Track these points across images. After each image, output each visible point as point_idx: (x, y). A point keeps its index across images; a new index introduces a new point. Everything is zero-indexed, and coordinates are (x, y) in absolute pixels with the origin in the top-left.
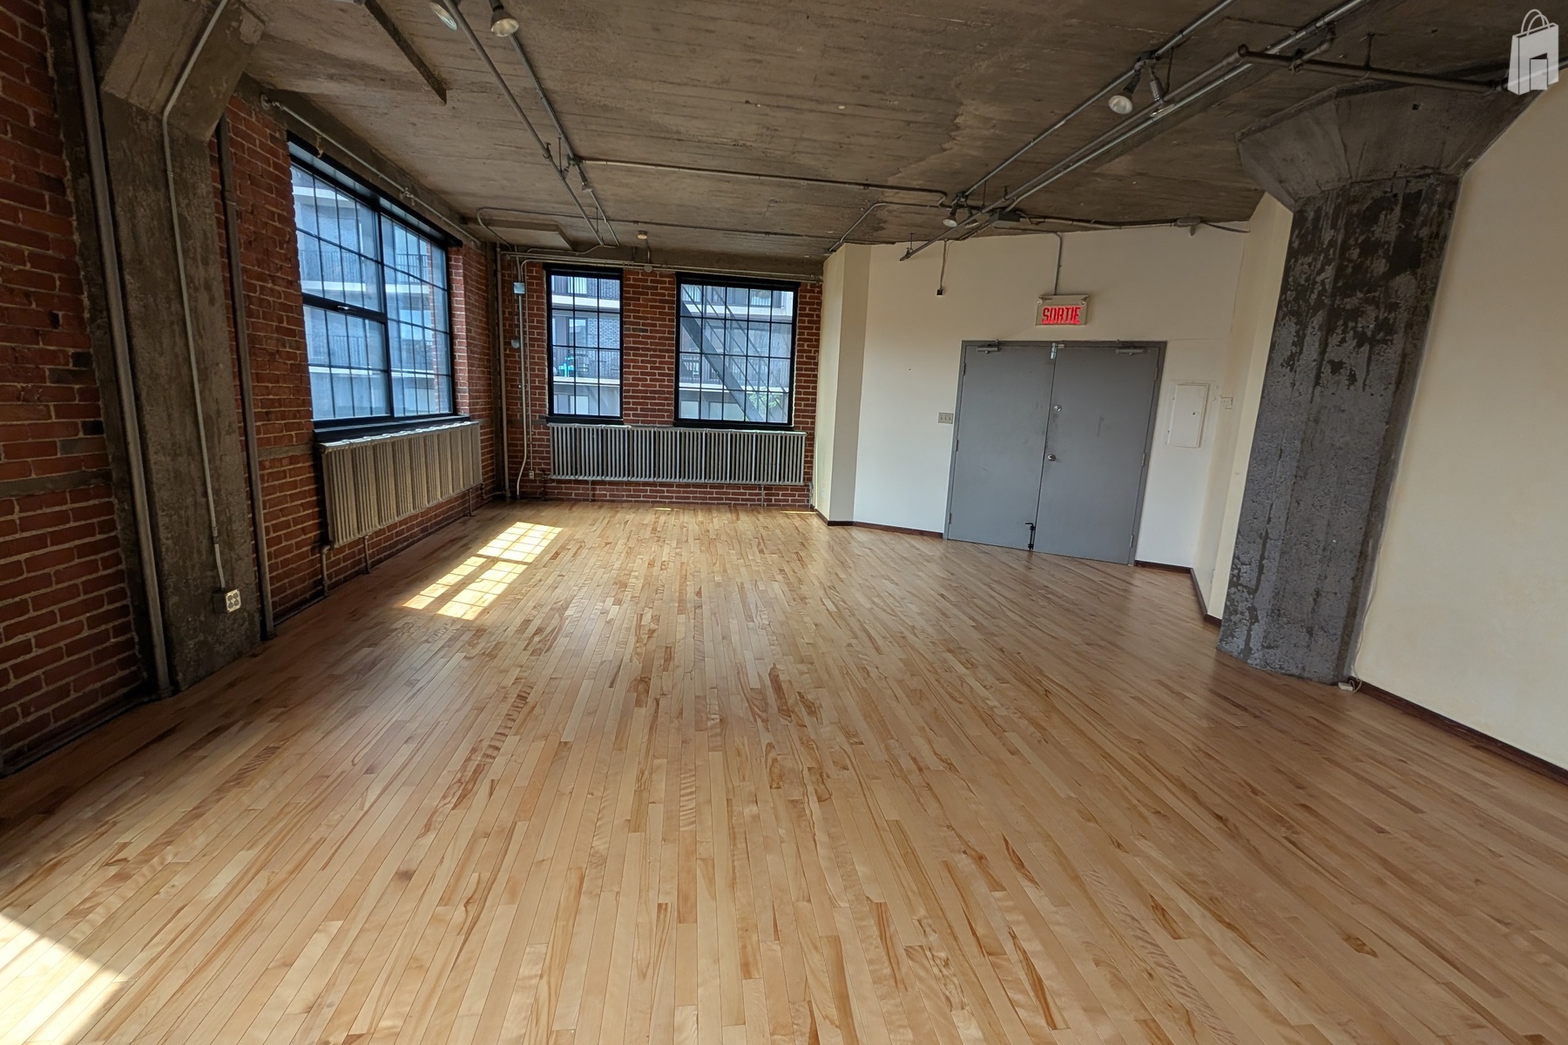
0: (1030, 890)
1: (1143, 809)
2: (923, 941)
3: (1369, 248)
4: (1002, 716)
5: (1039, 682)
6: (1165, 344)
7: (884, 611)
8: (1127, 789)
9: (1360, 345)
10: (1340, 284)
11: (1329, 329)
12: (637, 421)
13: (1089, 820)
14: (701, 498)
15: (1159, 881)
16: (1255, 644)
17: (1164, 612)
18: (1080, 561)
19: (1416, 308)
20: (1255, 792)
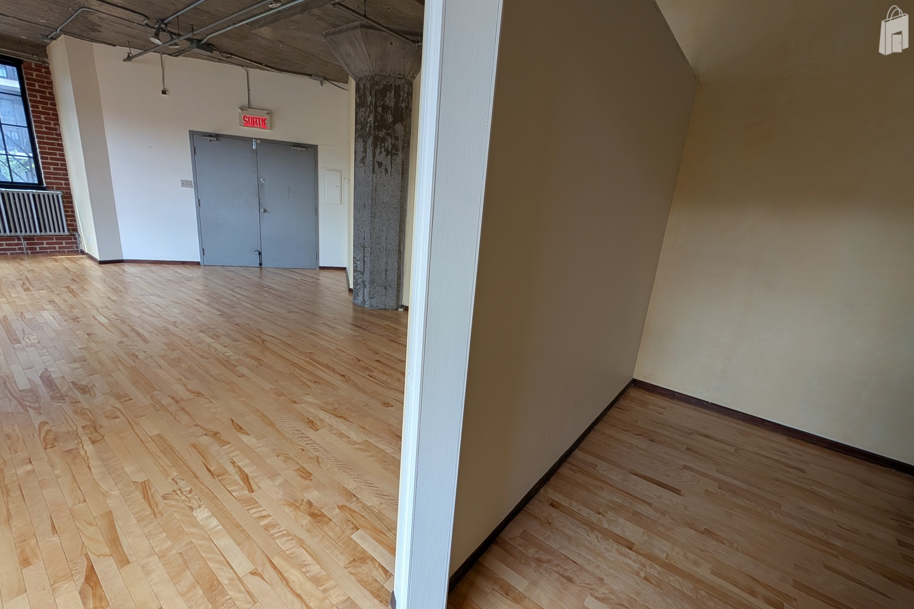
0: (245, 438)
1: (308, 383)
2: (175, 487)
3: (385, 108)
4: (235, 360)
5: (259, 337)
6: (316, 146)
7: (151, 316)
8: (302, 376)
9: (387, 155)
10: (376, 124)
11: (375, 147)
13: (281, 396)
15: (312, 410)
16: (366, 298)
17: (331, 290)
18: (290, 270)
19: (404, 140)
20: (359, 361)
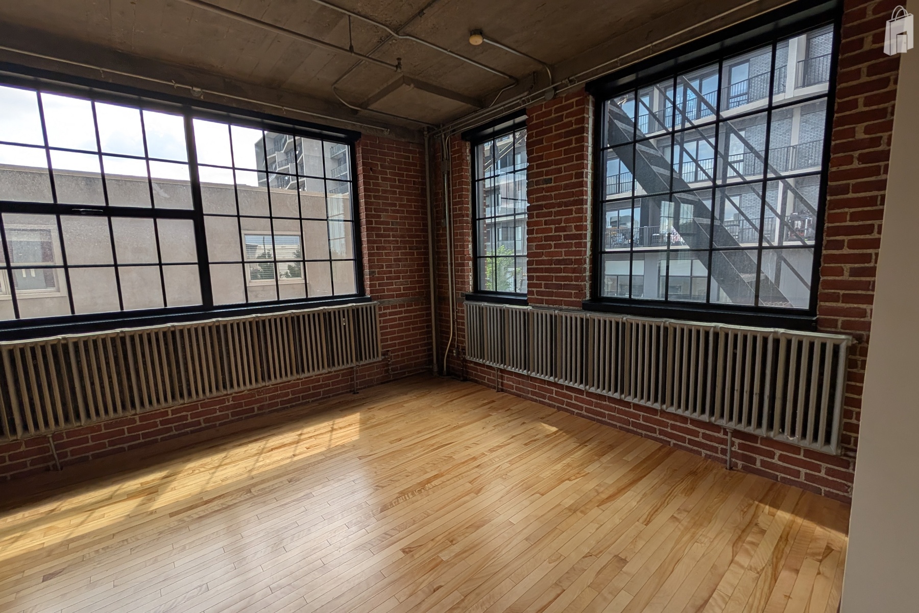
12: (541, 301)
14: (620, 420)
